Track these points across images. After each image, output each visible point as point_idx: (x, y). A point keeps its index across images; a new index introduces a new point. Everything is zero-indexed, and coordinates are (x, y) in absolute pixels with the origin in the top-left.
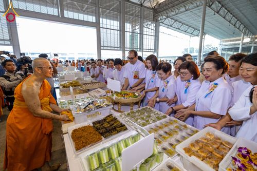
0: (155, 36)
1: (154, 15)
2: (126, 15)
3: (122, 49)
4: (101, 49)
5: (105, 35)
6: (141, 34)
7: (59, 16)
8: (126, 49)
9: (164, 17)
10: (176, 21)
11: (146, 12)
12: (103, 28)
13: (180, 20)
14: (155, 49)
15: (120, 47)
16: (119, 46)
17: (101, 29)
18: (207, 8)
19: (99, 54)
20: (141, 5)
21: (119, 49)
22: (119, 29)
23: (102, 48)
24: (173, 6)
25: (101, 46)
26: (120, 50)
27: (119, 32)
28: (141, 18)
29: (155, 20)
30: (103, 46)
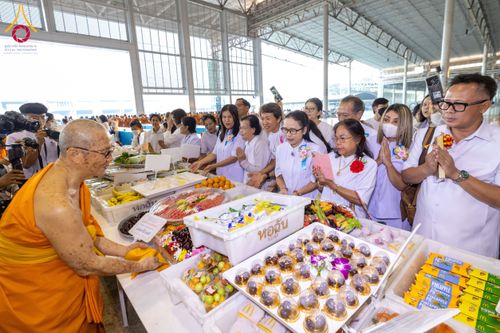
0: (255, 65)
1: (248, 26)
2: (190, 27)
3: (187, 91)
4: (142, 93)
5: (150, 64)
6: (226, 61)
7: (43, 29)
8: (196, 92)
9: (269, 29)
10: (293, 36)
11: (233, 20)
12: (144, 51)
13: (301, 35)
14: (256, 90)
15: (184, 88)
16: (181, 86)
17: (141, 54)
18: (331, 19)
19: (140, 103)
20: (221, 7)
21: (181, 91)
22: (178, 52)
23: (145, 90)
24: (280, 12)
25: (141, 87)
26: (184, 94)
27: (178, 58)
28: (222, 31)
29: (252, 34)
30: (148, 88)
